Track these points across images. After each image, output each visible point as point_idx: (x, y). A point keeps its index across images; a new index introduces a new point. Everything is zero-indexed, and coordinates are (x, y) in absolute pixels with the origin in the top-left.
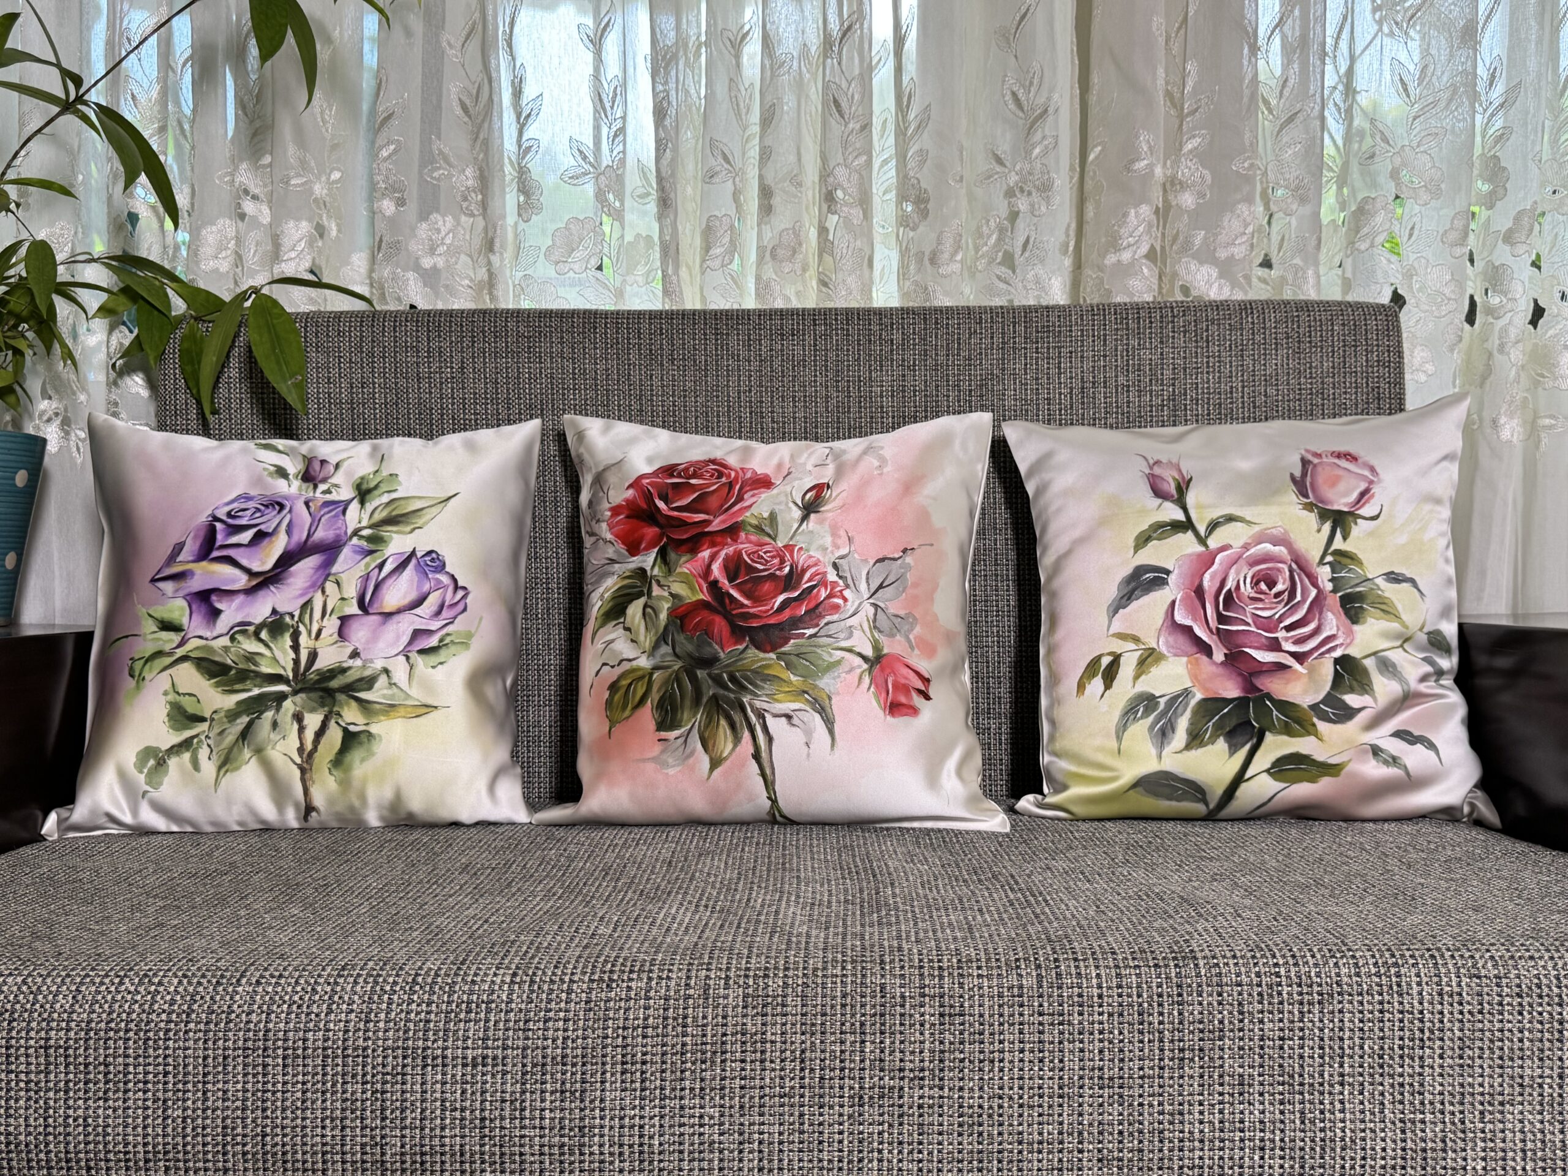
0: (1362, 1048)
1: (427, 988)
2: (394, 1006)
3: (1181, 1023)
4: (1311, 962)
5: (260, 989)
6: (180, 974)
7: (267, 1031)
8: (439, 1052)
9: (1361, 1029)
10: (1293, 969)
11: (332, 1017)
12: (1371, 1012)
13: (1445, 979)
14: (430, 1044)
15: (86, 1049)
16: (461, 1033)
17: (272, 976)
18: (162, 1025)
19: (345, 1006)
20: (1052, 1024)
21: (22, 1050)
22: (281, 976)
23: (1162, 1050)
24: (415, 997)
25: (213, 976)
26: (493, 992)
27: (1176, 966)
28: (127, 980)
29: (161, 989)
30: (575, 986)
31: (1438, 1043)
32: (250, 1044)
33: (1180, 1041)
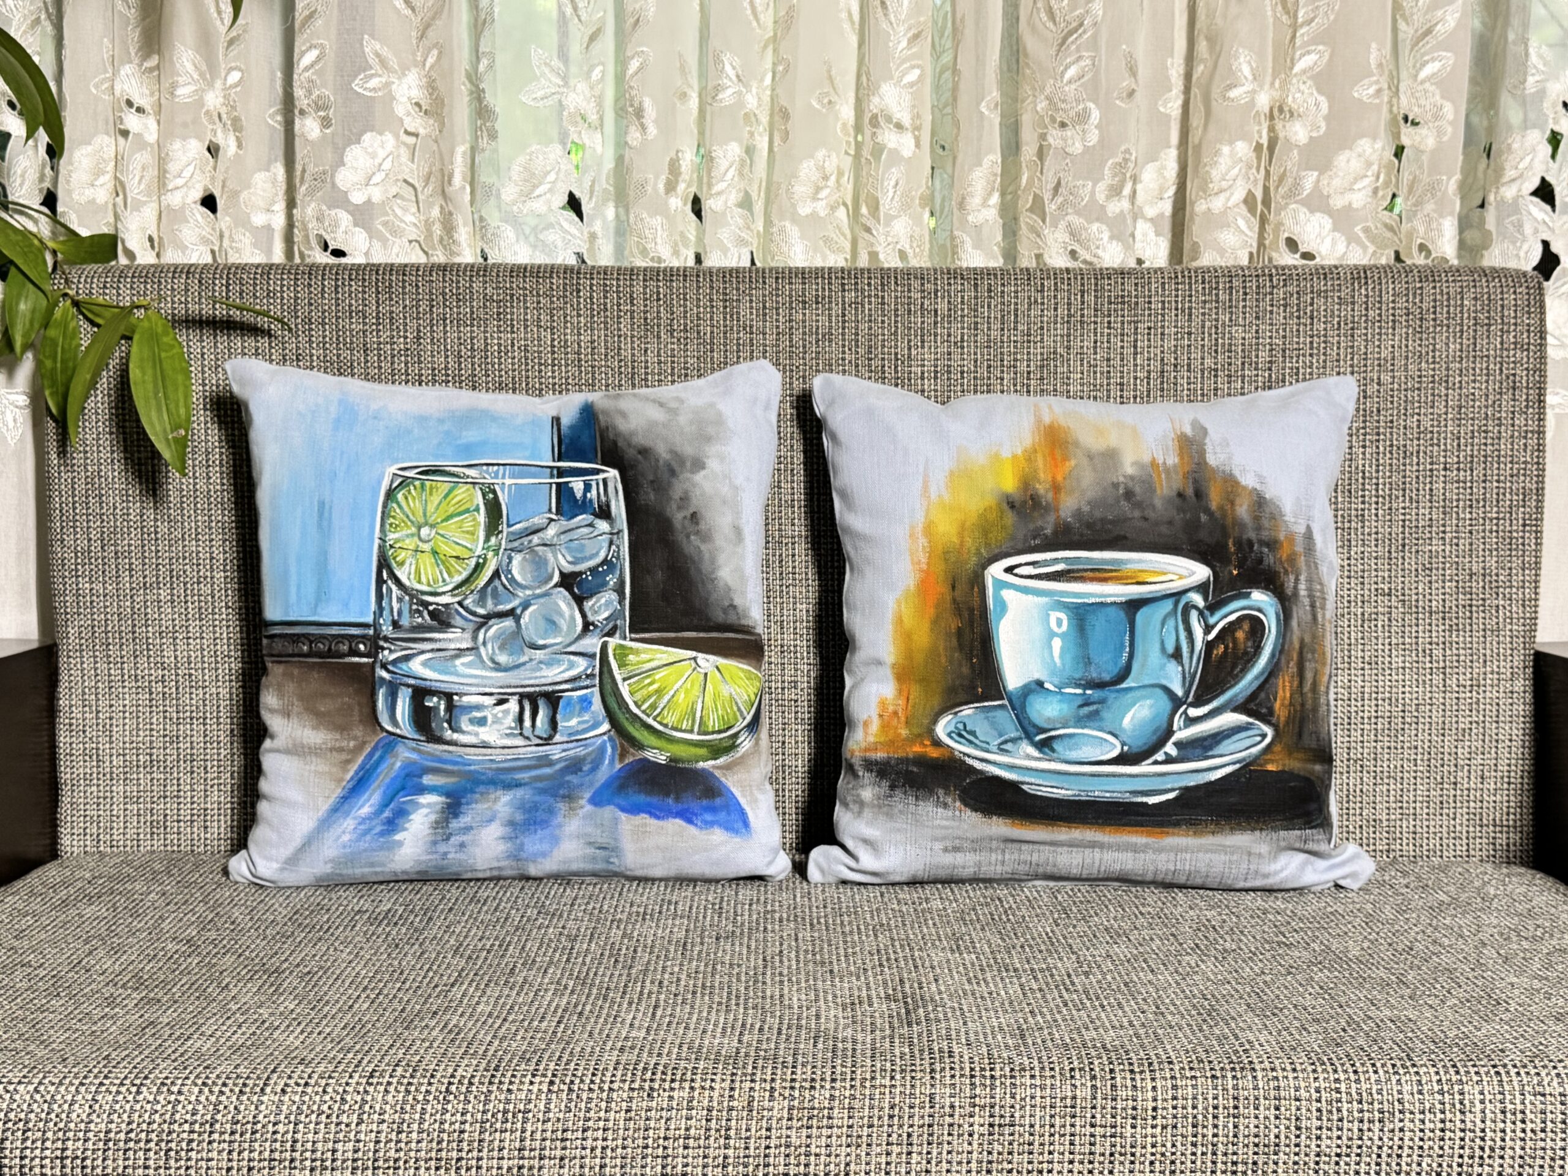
0: (1419, 1165)
1: (462, 1097)
2: (427, 1116)
3: (1235, 1136)
4: (1373, 1077)
5: (286, 1098)
6: (199, 1082)
7: (295, 1141)
8: (474, 1162)
9: (1421, 1148)
10: (1353, 1085)
11: (363, 1127)
12: (1432, 1131)
13: (1508, 1097)
14: (464, 1154)
15: (104, 1160)
16: (497, 1143)
17: (298, 1084)
18: (185, 1135)
19: (376, 1117)
20: (1104, 1136)
21: (37, 1161)
22: (306, 1084)
23: (1214, 1163)
24: (449, 1107)
25: (235, 1085)
26: (530, 1101)
27: (1234, 1077)
28: (144, 1089)
29: (182, 1098)
30: (615, 1095)
31: (1498, 1161)
32: (277, 1155)
33: (1235, 1153)
